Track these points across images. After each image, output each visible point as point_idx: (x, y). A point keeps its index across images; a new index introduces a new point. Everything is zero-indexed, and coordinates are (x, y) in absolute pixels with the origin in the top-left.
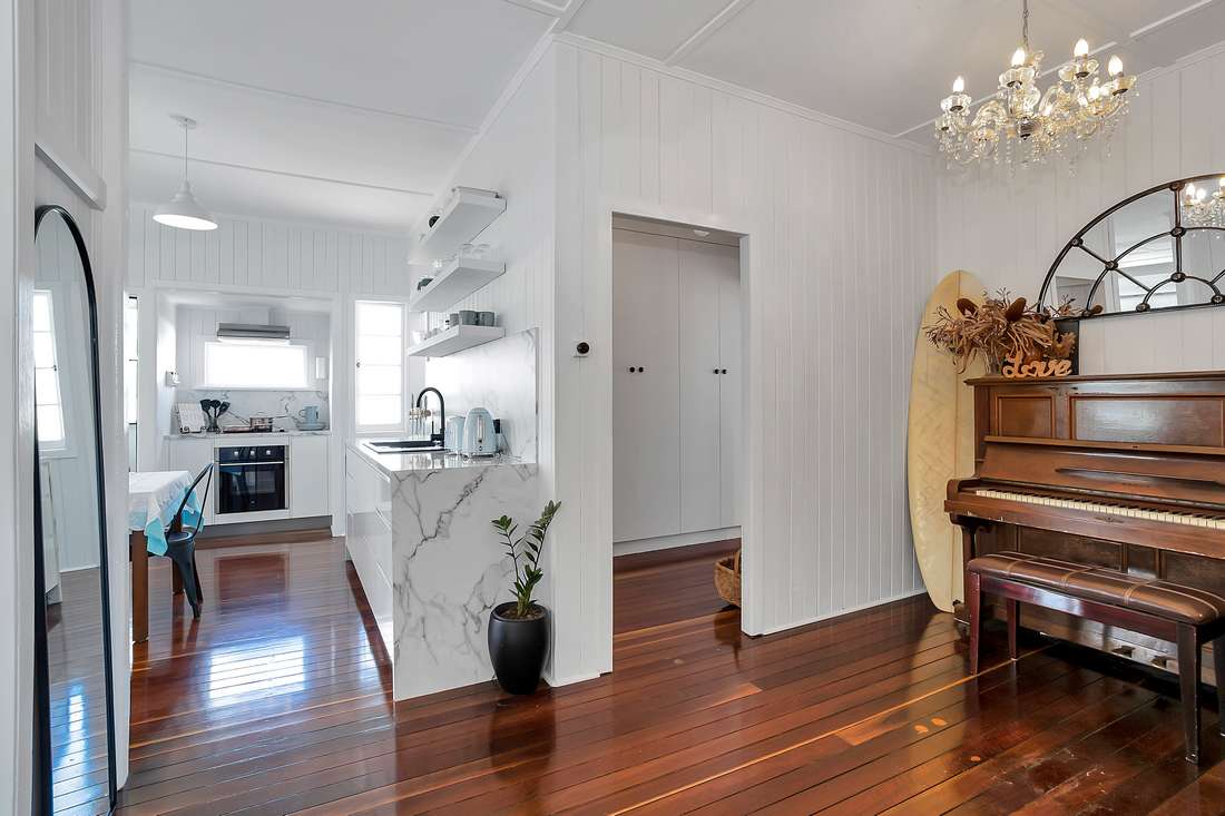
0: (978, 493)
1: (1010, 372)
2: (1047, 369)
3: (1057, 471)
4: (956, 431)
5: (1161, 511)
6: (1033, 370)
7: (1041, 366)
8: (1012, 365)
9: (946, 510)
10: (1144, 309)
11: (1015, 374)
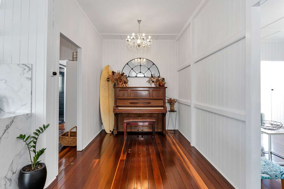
0: (119, 108)
1: (120, 86)
2: (125, 85)
3: (130, 103)
4: (109, 97)
5: (143, 107)
6: (123, 86)
7: (124, 85)
8: (120, 84)
9: (113, 112)
10: (136, 76)
11: (121, 86)
